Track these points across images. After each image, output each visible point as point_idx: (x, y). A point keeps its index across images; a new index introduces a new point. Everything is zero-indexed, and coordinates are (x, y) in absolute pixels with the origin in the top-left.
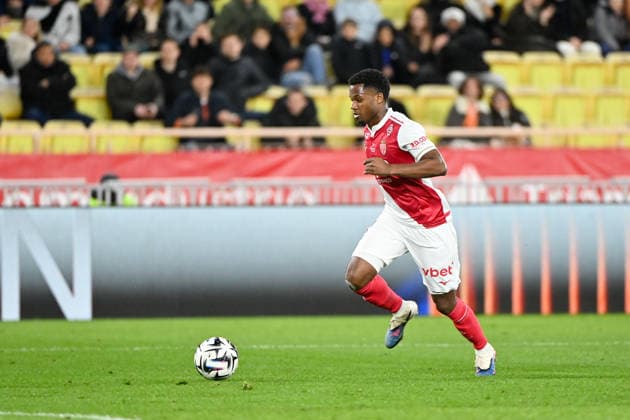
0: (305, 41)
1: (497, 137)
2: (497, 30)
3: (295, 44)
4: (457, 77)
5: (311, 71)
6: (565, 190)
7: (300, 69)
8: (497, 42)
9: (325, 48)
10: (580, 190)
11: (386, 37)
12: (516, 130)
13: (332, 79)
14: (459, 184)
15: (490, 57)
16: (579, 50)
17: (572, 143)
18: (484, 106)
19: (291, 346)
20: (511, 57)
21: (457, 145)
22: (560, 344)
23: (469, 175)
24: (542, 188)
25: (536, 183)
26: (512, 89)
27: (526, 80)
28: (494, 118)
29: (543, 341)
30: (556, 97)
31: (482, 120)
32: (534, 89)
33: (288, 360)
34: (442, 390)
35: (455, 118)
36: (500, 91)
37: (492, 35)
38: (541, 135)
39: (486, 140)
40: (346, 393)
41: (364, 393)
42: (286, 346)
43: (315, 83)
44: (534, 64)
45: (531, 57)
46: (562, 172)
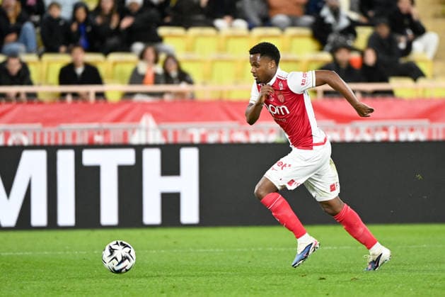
0: (21, 20)
1: (169, 93)
2: (167, 10)
3: (13, 21)
4: (138, 47)
5: (26, 42)
6: (221, 132)
7: (17, 40)
8: (168, 20)
9: (36, 25)
10: (232, 132)
11: (81, 14)
12: (183, 87)
13: (42, 48)
14: (140, 129)
15: (162, 31)
16: (231, 26)
17: (226, 97)
18: (159, 69)
19: (12, 253)
20: (179, 31)
21: (138, 98)
22: (217, 250)
23: (148, 121)
24: (203, 131)
25: (199, 128)
26: (180, 55)
27: (190, 49)
28: (166, 78)
29: (204, 248)
30: (214, 62)
31: (157, 80)
32: (197, 56)
33: (9, 264)
34: (127, 286)
35: (137, 78)
36: (170, 56)
37: (164, 15)
38: (202, 90)
39: (161, 94)
40: (53, 289)
41: (67, 289)
42: (7, 254)
43: (29, 52)
44: (196, 37)
45: (194, 31)
46: (218, 119)
